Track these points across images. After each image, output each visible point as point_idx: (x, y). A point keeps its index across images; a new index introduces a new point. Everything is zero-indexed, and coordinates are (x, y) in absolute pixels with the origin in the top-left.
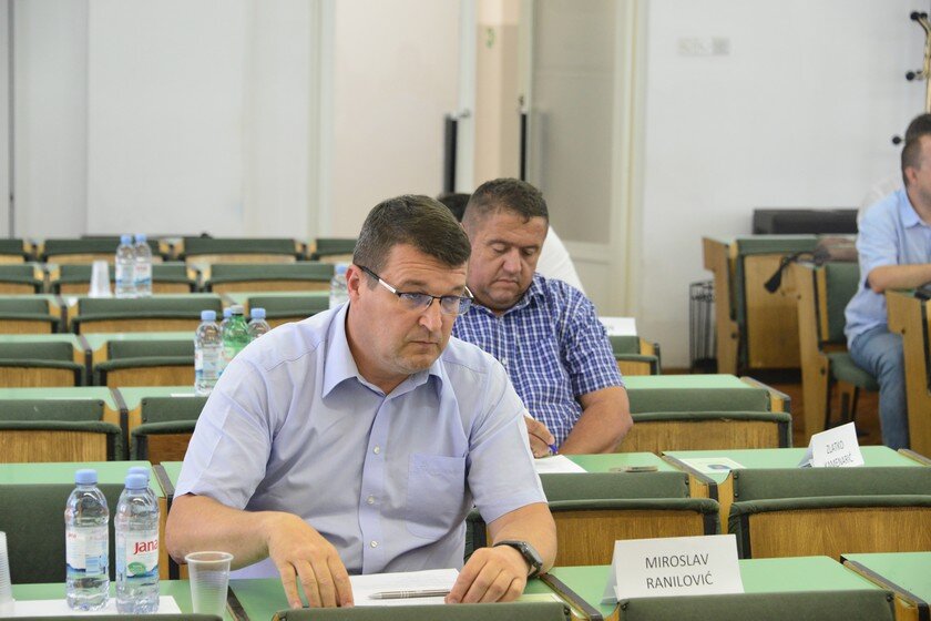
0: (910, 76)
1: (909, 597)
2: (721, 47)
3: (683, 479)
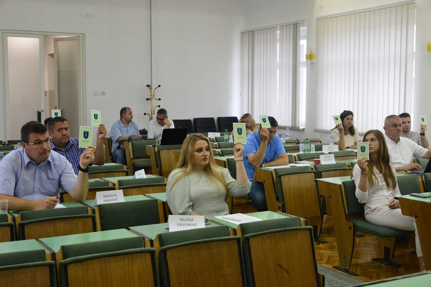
0: (147, 99)
1: (160, 201)
2: (103, 94)
3: (107, 183)
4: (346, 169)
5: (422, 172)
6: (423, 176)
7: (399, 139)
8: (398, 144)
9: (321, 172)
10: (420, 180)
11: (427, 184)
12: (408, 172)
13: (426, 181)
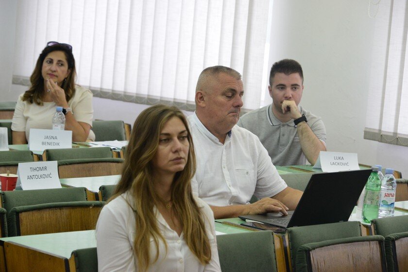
4: (87, 206)
5: (285, 223)
6: (286, 237)
7: (229, 133)
8: (227, 142)
9: (18, 213)
10: (278, 245)
11: (293, 258)
12: (249, 222)
13: (293, 247)
